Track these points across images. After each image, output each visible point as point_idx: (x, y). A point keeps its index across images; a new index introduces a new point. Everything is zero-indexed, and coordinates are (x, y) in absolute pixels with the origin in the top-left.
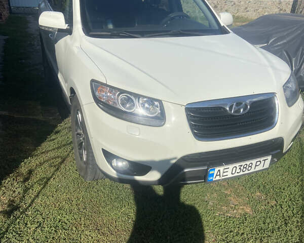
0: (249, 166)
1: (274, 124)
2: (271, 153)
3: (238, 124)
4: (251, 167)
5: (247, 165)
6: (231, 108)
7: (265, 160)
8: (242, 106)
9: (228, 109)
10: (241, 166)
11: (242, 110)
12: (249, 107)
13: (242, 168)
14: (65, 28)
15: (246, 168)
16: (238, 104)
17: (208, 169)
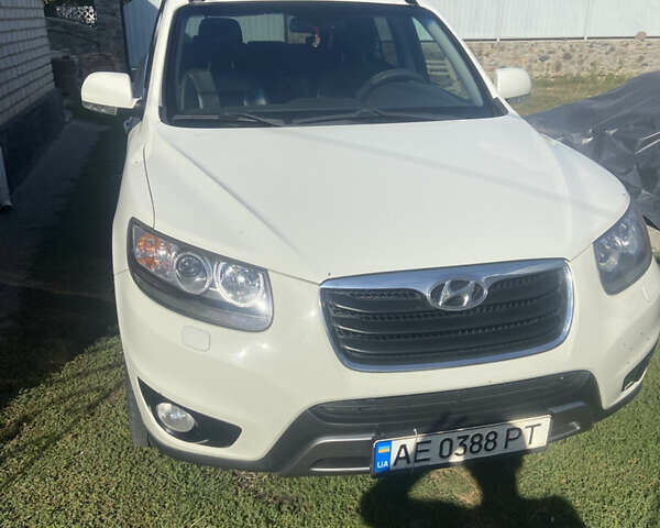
0: (488, 441)
1: (561, 337)
2: (550, 409)
3: (460, 333)
4: (494, 441)
5: (481, 436)
6: (436, 292)
7: (532, 427)
8: (465, 288)
9: (428, 295)
10: (466, 437)
11: (467, 299)
12: (486, 292)
13: (468, 443)
14: (132, 107)
15: (479, 443)
16: (457, 285)
17: (373, 441)
